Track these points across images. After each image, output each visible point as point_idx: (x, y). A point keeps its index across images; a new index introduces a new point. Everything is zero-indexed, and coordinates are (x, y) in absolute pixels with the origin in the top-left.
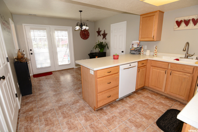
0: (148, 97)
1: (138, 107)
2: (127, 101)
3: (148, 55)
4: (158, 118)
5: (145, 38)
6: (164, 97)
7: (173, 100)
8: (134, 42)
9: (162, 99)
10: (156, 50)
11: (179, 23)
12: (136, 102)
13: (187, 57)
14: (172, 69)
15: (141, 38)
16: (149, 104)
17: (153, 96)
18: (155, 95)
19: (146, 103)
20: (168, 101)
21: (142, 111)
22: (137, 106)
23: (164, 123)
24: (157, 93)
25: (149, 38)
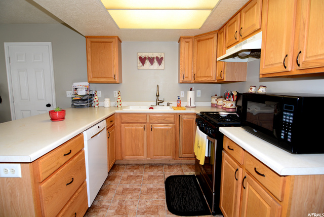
0: (130, 177)
1: (129, 203)
2: (103, 204)
3: (108, 106)
4: (166, 202)
5: (100, 78)
6: (148, 166)
7: (159, 166)
8: (76, 84)
9: (148, 170)
10: (119, 97)
11: (142, 60)
12: (119, 197)
13: (158, 104)
14: (151, 122)
15: (93, 78)
16: (140, 187)
17: (135, 171)
18: (136, 169)
19: (135, 187)
20: (156, 170)
21: (140, 207)
22: (126, 202)
23: (176, 204)
24: (136, 164)
25: (107, 78)
